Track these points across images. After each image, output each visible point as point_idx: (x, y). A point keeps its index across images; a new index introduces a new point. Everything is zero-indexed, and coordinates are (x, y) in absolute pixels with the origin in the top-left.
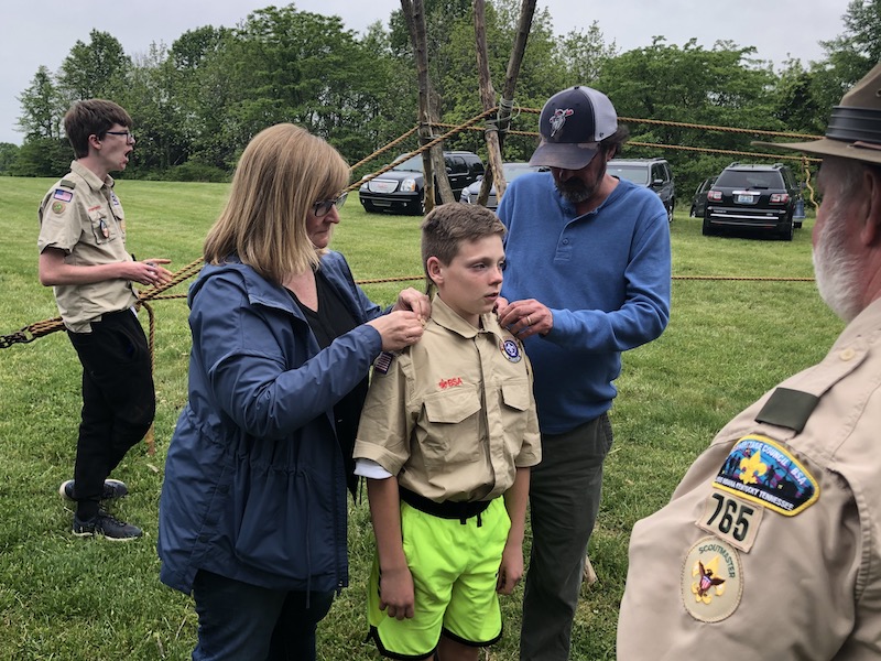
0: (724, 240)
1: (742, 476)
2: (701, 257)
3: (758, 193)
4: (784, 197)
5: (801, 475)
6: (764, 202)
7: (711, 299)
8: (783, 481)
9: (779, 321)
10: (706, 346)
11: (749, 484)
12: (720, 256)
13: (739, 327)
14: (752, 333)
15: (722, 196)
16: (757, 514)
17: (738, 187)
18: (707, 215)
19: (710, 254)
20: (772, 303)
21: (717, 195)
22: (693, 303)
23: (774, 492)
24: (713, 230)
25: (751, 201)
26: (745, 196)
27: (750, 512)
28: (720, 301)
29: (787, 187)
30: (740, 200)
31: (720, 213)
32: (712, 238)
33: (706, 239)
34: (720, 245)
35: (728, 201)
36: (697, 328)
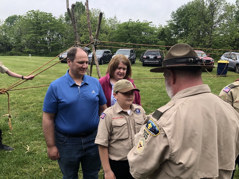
0: (147, 67)
1: (148, 127)
2: (142, 71)
3: (154, 56)
4: (160, 57)
5: (157, 129)
6: (156, 58)
7: (145, 81)
8: (154, 130)
9: (160, 86)
10: (144, 92)
11: (149, 129)
12: (147, 71)
13: (151, 87)
14: (154, 89)
15: (146, 57)
16: (149, 135)
17: (150, 55)
18: (143, 61)
19: (144, 71)
20: (158, 82)
21: (145, 57)
22: (141, 82)
23: (152, 131)
24: (145, 65)
25: (153, 58)
26: (152, 57)
27: (148, 135)
28: (147, 82)
29: (161, 54)
30: (150, 58)
31: (146, 61)
32: (145, 67)
33: (143, 67)
34: (146, 68)
35: (148, 58)
36: (142, 88)
